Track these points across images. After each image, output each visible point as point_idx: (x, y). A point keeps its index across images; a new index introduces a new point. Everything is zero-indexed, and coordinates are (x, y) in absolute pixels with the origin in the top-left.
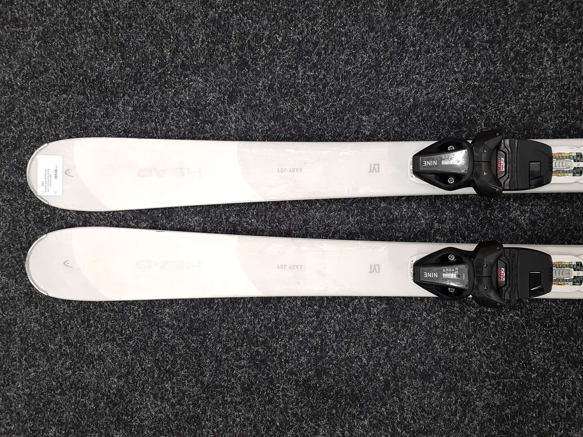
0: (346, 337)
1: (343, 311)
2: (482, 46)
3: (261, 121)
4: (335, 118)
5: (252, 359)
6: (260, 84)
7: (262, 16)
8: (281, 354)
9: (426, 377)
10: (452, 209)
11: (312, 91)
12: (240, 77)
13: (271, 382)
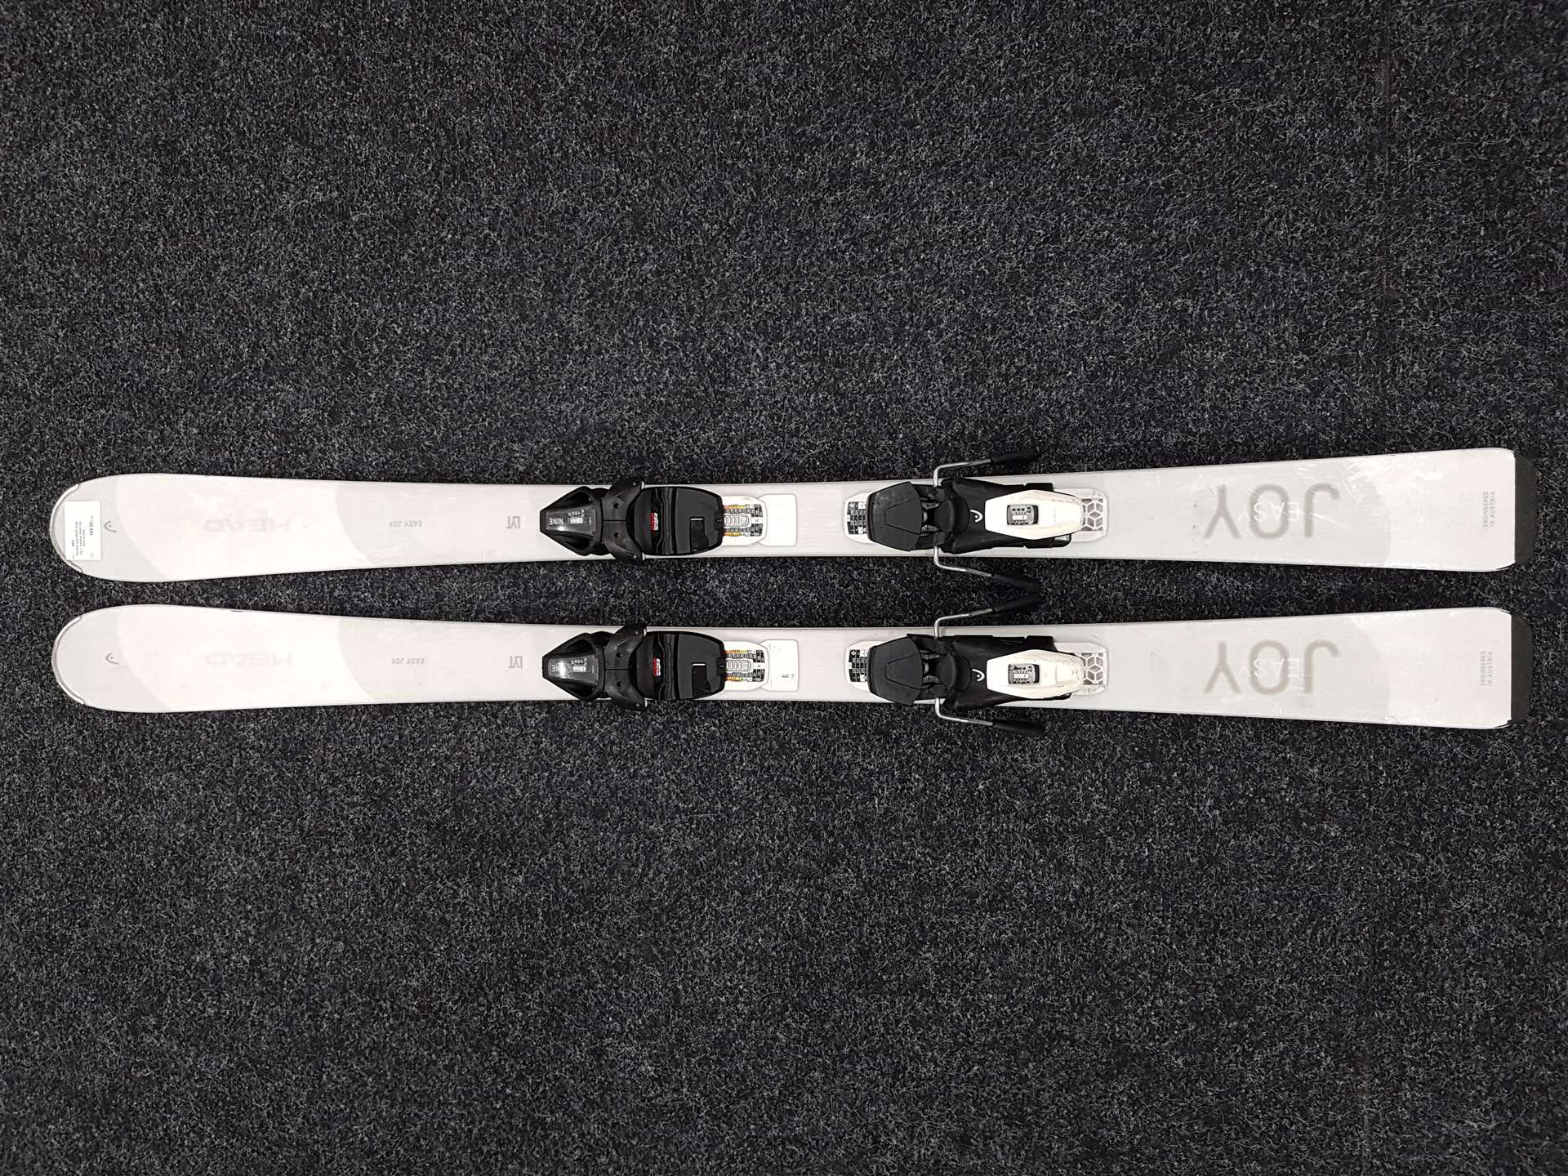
0: (494, 760)
1: (490, 723)
2: (671, 345)
3: (374, 449)
4: (477, 446)
5: (368, 793)
6: (373, 396)
7: (374, 296)
8: (408, 786)
9: (598, 813)
10: (632, 578)
11: (444, 407)
12: (345, 385)
13: (395, 826)
